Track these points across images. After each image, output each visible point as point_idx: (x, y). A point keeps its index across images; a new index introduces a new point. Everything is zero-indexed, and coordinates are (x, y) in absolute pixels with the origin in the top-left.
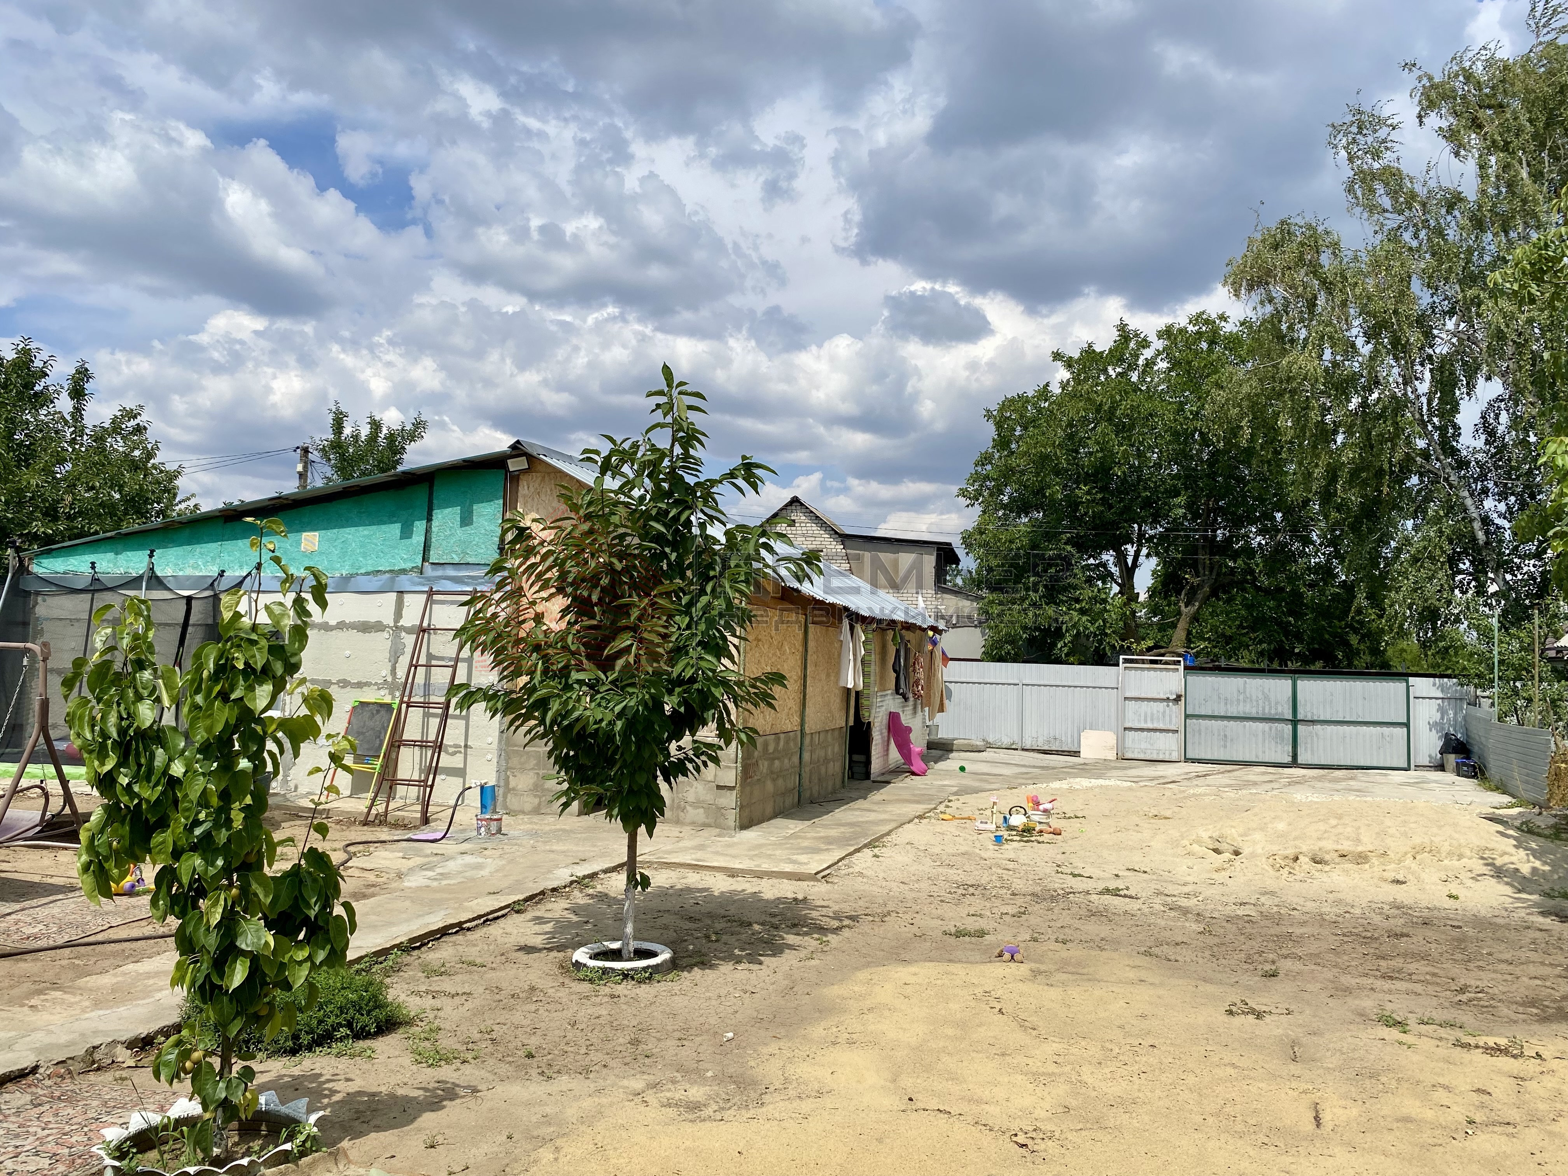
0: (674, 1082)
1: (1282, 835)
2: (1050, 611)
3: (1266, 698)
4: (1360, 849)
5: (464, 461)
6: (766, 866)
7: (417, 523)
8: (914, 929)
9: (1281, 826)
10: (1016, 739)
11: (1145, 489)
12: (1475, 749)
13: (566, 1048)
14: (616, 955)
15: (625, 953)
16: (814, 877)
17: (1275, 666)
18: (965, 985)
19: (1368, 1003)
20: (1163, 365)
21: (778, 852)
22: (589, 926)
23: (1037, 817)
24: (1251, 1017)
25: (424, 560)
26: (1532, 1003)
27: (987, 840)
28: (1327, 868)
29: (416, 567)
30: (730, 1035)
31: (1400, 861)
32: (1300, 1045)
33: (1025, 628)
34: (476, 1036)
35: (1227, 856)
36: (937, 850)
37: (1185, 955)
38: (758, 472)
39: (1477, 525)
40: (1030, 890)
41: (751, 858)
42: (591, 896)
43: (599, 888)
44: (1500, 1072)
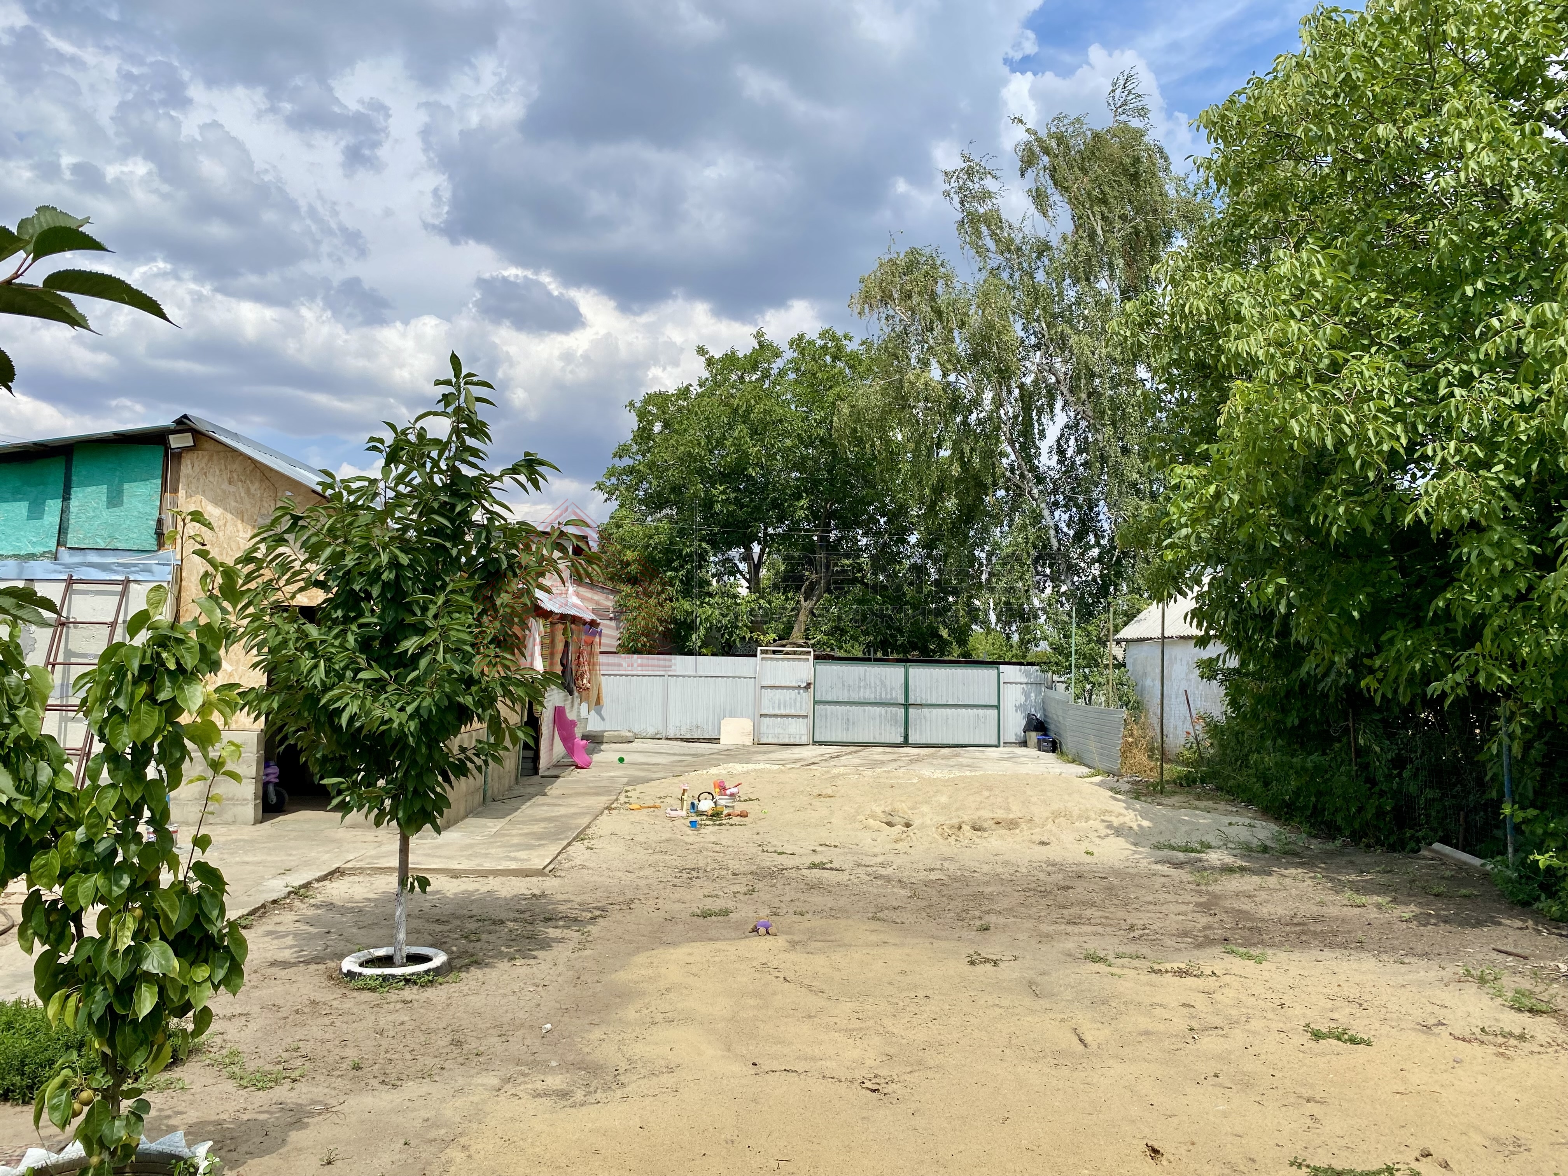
0: (524, 1075)
1: (944, 807)
2: (687, 605)
3: (883, 684)
4: (1011, 816)
5: (115, 434)
6: (488, 865)
7: (50, 502)
8: (662, 913)
9: (944, 799)
10: (661, 729)
11: (774, 491)
12: (1052, 727)
13: (388, 1056)
14: (387, 961)
15: (397, 959)
16: (541, 873)
17: (879, 655)
18: (741, 959)
19: (1070, 945)
20: (792, 376)
21: (493, 851)
22: (334, 936)
23: (723, 801)
24: (988, 966)
25: (58, 544)
26: (1185, 934)
27: (682, 825)
28: (986, 834)
29: (49, 552)
30: (549, 1026)
31: (1043, 825)
32: (1037, 985)
33: (661, 621)
34: (285, 1055)
35: (899, 828)
36: (641, 838)
37: (907, 917)
38: (539, 468)
39: (1052, 532)
40: (749, 869)
41: (469, 857)
42: (317, 907)
43: (320, 898)
44: (1191, 989)
